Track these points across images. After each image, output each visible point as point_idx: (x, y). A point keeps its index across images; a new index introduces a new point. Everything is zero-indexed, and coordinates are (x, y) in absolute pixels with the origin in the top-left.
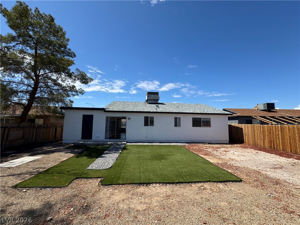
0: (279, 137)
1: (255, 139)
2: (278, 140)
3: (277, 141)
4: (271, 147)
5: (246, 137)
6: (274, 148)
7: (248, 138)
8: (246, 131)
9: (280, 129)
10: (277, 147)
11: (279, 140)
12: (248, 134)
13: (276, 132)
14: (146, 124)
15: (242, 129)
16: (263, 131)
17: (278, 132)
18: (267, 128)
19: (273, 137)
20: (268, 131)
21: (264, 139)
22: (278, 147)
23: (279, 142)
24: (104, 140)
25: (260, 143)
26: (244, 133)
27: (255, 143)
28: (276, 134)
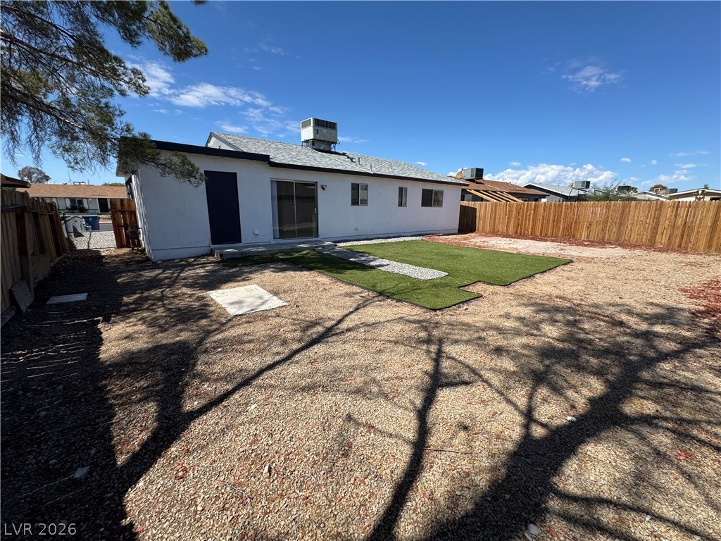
0: (529, 219)
1: (494, 223)
2: (527, 222)
3: (525, 224)
4: (516, 233)
5: (481, 222)
6: (520, 234)
7: (484, 222)
8: (482, 212)
9: (533, 208)
10: (524, 232)
11: (529, 222)
12: (485, 217)
13: (527, 212)
14: (355, 202)
15: (475, 210)
16: (509, 211)
17: (530, 211)
18: (516, 206)
19: (522, 219)
20: (516, 210)
21: (509, 222)
22: (526, 232)
23: (529, 225)
24: (272, 242)
25: (502, 228)
26: (477, 215)
27: (494, 229)
28: (526, 215)
